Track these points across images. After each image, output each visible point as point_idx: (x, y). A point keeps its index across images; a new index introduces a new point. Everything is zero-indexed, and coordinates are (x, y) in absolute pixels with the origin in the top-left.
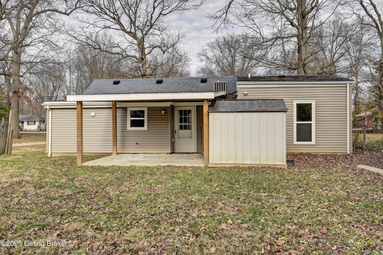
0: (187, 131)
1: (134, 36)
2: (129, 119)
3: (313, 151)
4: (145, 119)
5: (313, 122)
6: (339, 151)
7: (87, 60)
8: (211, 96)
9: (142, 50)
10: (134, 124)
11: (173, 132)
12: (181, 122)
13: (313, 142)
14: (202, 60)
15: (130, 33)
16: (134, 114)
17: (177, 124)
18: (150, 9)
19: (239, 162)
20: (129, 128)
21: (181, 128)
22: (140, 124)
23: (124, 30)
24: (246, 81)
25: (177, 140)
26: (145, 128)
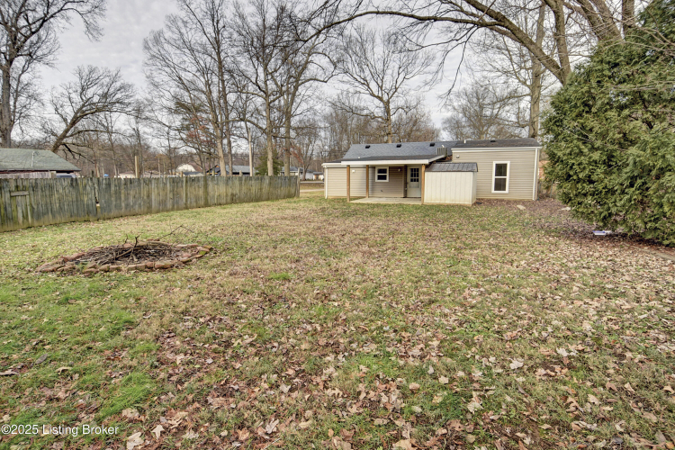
0: (416, 183)
1: (380, 99)
2: (377, 174)
3: (505, 198)
4: (387, 174)
5: (507, 177)
6: (526, 198)
7: (337, 115)
8: (426, 162)
9: (387, 111)
10: (380, 178)
11: (406, 184)
12: (412, 176)
13: (507, 191)
14: (448, 110)
15: (378, 97)
16: (380, 171)
17: (409, 178)
18: (396, 75)
19: (442, 202)
20: (377, 180)
21: (412, 180)
22: (384, 178)
23: (373, 95)
24: (462, 147)
25: (408, 188)
26: (387, 180)
